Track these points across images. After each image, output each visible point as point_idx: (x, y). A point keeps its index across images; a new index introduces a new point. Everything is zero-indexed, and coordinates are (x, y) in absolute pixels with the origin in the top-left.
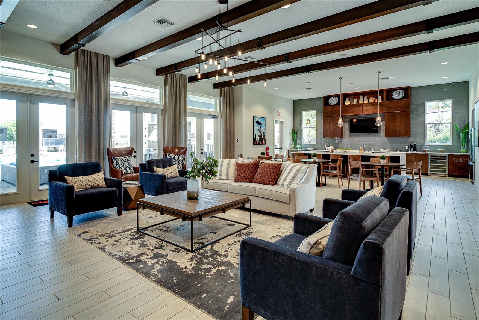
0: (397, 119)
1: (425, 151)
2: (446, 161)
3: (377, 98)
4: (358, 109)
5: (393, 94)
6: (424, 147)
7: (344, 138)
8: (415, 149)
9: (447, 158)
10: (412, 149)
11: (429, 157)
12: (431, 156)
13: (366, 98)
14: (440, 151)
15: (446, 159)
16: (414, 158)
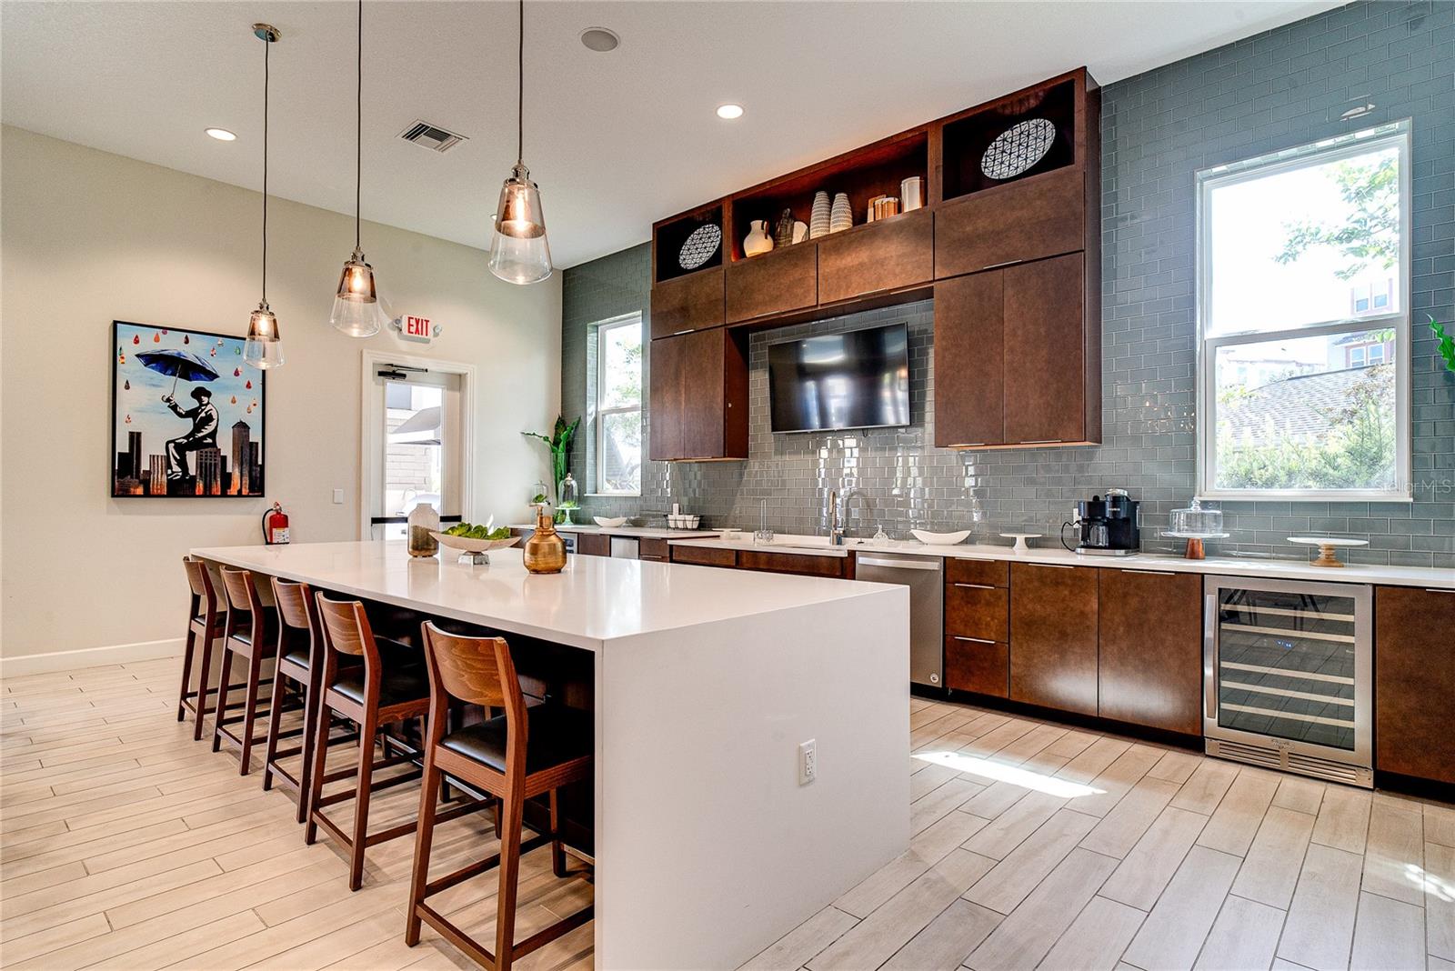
0: (1002, 321)
1: (1188, 550)
2: (1351, 645)
3: (898, 194)
4: (797, 274)
5: (990, 151)
6: (1180, 516)
7: (752, 461)
8: (1124, 533)
9: (1362, 616)
10: (1101, 533)
11: (1211, 601)
12: (1226, 596)
13: (841, 199)
14: (1310, 555)
15: (1348, 628)
16: (1095, 606)
